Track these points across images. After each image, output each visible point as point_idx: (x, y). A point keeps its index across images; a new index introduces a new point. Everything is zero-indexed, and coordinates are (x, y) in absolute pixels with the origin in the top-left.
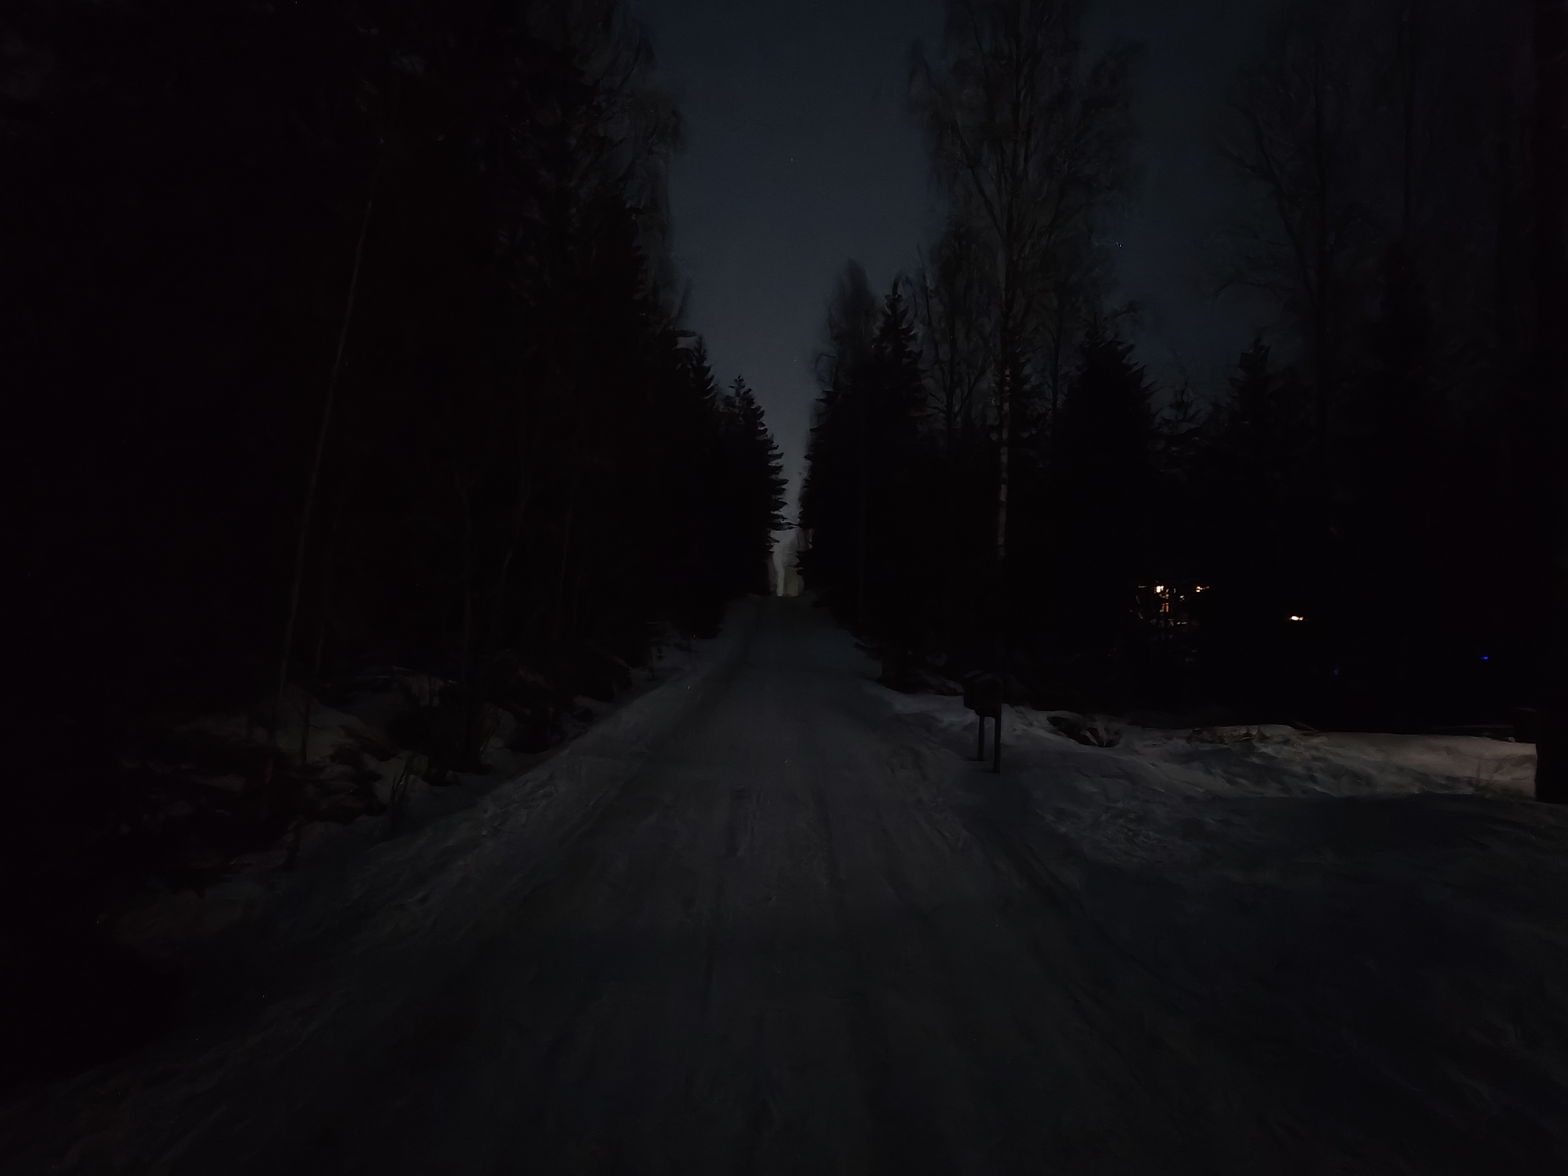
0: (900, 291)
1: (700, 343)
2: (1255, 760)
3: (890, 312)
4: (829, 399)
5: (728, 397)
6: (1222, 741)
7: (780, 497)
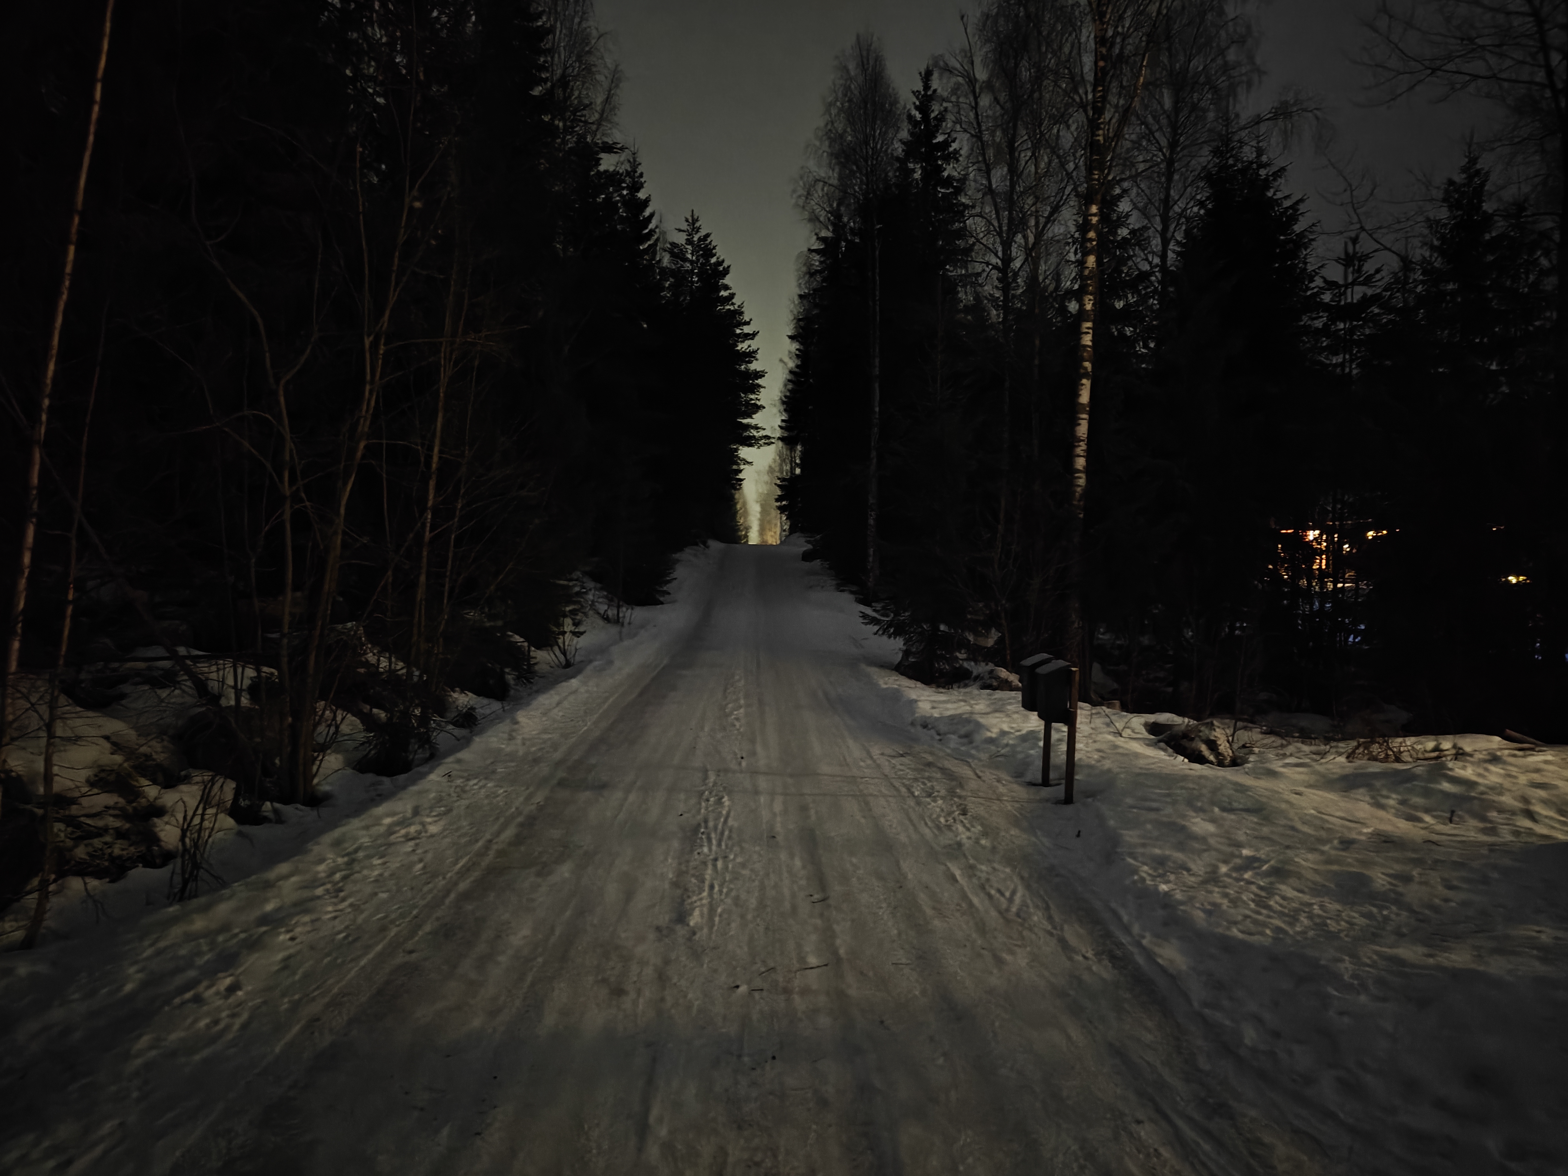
0: (935, 84)
1: (635, 165)
2: (1446, 786)
3: (918, 116)
4: (828, 248)
5: (674, 245)
6: (1398, 760)
7: (753, 397)
